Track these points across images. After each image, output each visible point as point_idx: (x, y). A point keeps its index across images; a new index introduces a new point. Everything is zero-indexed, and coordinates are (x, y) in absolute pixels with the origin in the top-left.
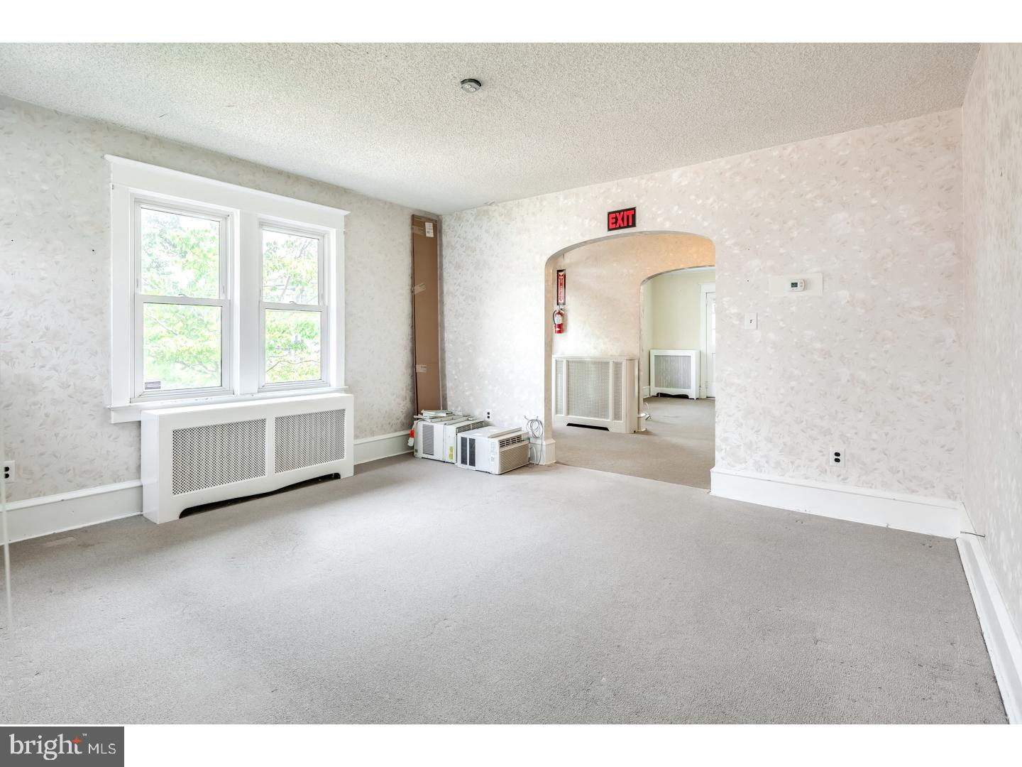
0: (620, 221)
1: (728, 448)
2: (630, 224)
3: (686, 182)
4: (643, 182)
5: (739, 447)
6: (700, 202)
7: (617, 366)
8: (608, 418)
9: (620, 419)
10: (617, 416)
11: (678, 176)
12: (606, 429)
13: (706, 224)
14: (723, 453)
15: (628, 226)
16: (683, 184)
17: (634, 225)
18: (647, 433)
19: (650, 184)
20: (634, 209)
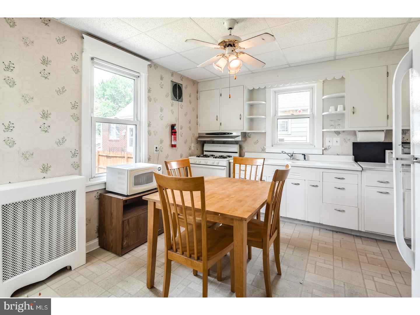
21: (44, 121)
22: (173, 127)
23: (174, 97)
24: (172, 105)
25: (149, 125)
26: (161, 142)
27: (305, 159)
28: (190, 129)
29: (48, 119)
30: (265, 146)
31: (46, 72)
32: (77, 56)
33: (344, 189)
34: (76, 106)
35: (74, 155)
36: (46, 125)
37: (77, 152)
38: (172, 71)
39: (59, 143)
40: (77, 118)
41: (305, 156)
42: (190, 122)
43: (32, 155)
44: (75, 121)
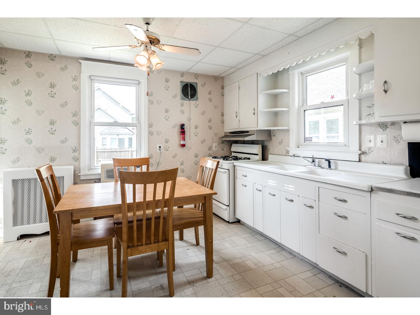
21: (52, 127)
22: (182, 126)
23: (185, 97)
24: (182, 105)
25: (150, 126)
26: (167, 141)
27: (330, 166)
28: (210, 128)
29: (54, 125)
30: (289, 147)
31: (53, 93)
32: (76, 77)
33: (346, 218)
34: (76, 114)
35: (74, 151)
36: (53, 130)
37: (77, 149)
38: (182, 71)
39: (63, 142)
40: (77, 124)
41: (329, 162)
42: (210, 121)
43: (44, 149)
44: (76, 126)
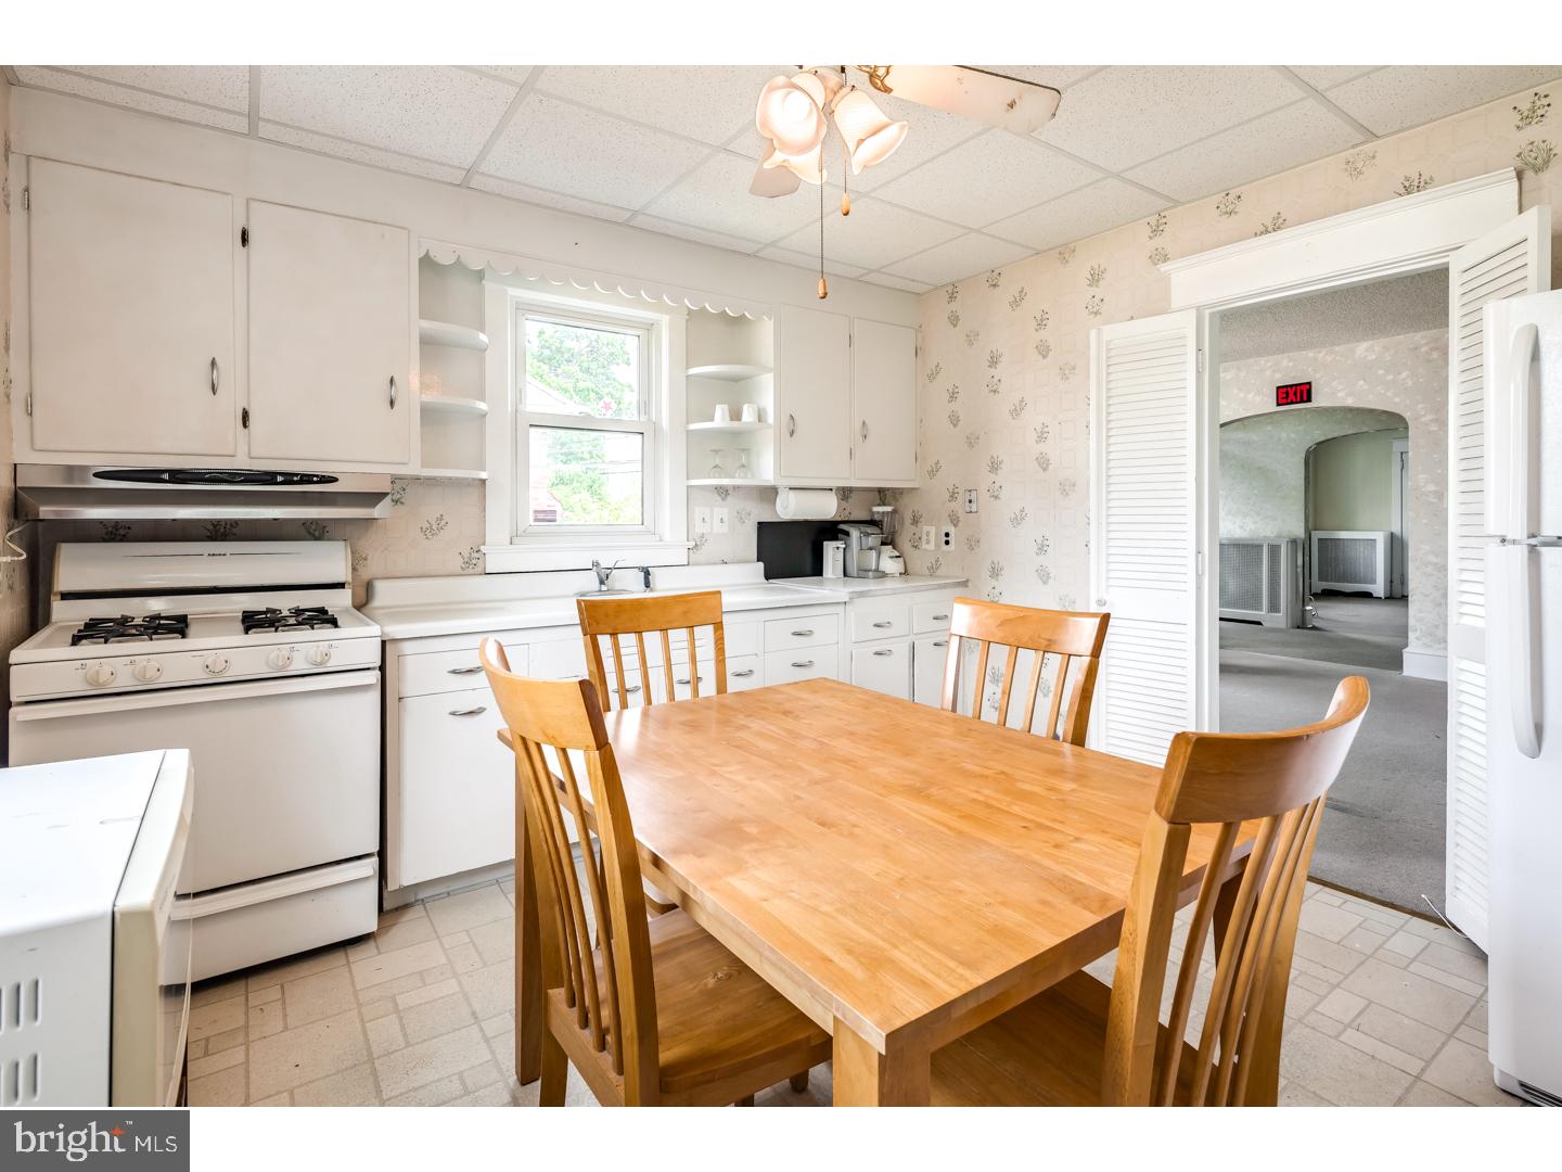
0: (1291, 396)
1: (1424, 628)
2: (1305, 399)
3: (1374, 357)
4: (1321, 355)
5: (1437, 626)
6: (1390, 377)
7: (1274, 550)
8: (1261, 610)
9: (1279, 612)
10: (1274, 607)
11: (1366, 349)
12: (1259, 623)
13: (1397, 400)
14: (1418, 634)
15: (1302, 401)
16: (1369, 358)
17: (1309, 400)
18: (1314, 628)
19: (1329, 358)
20: (1309, 383)
27: (647, 585)
30: (484, 544)
41: (647, 573)
